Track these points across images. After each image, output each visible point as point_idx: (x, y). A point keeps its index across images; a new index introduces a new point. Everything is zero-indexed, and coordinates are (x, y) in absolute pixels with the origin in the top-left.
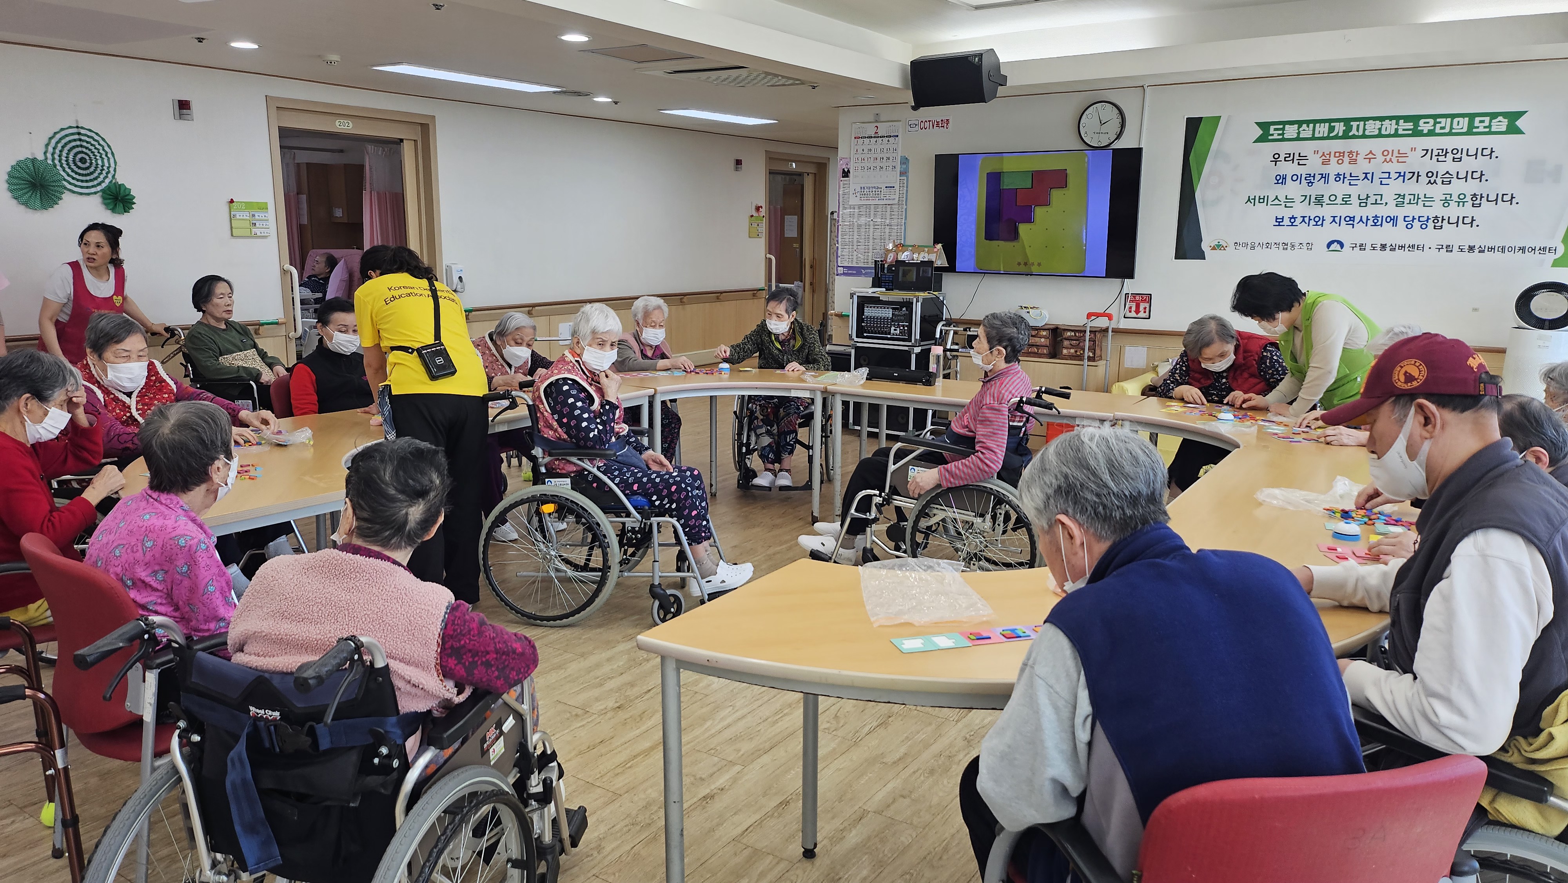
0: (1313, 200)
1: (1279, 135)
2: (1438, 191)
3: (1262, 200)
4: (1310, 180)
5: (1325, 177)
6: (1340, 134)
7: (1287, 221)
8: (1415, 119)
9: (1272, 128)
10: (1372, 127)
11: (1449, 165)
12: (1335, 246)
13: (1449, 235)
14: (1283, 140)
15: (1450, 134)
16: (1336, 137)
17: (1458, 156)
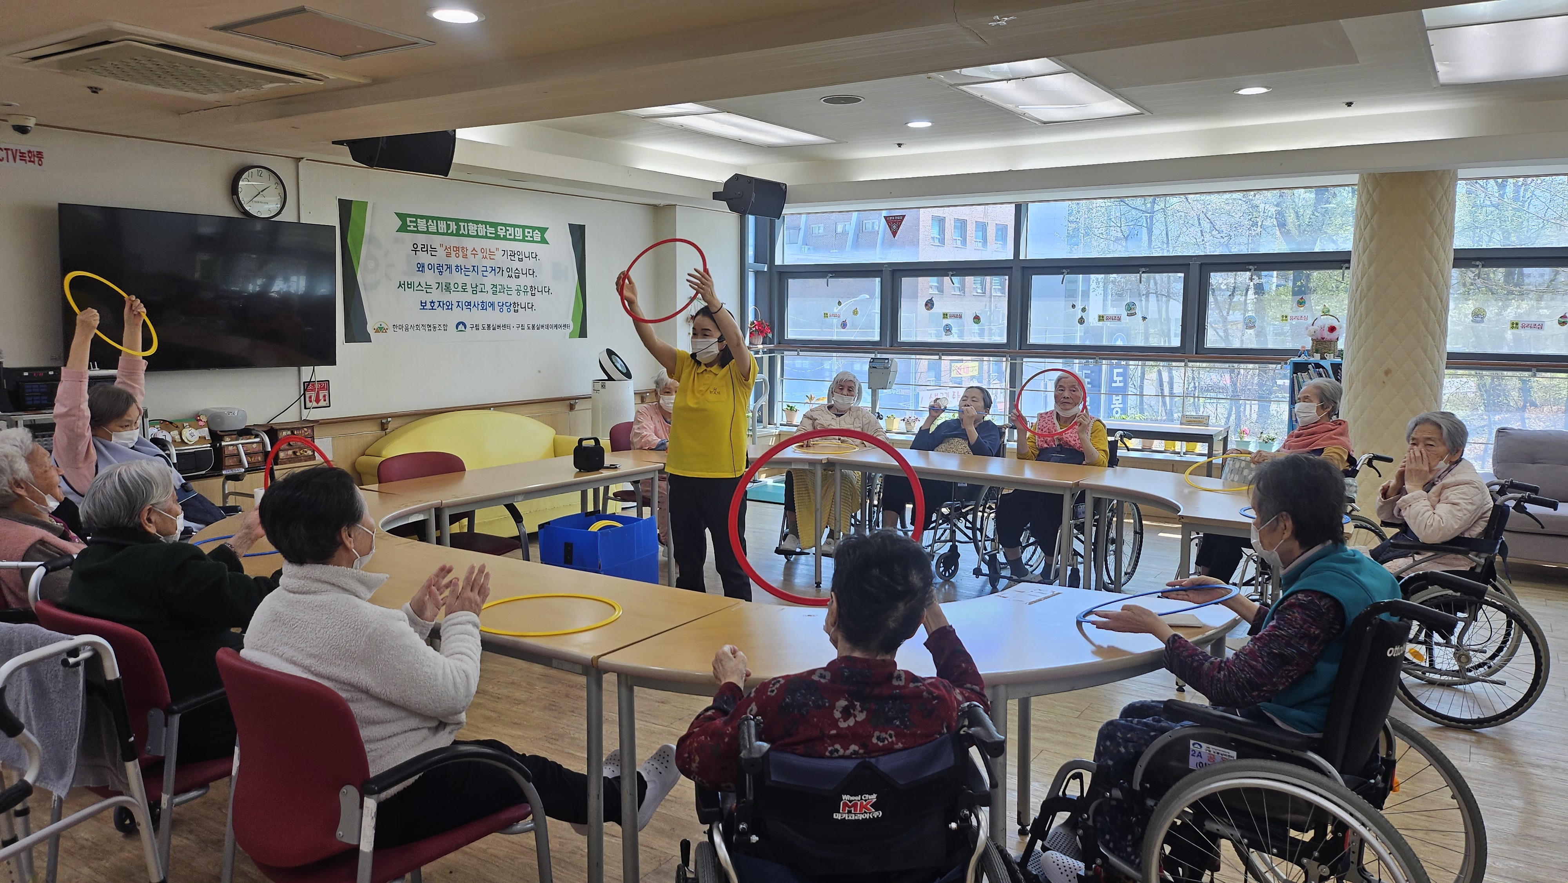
0: (444, 287)
1: (414, 227)
2: (513, 283)
3: (410, 285)
4: (440, 269)
5: (449, 267)
6: (454, 232)
7: (428, 306)
8: (494, 225)
9: (408, 219)
10: (472, 228)
11: (516, 264)
12: (461, 327)
13: (524, 317)
14: (418, 232)
15: (514, 240)
16: (452, 234)
17: (520, 257)
